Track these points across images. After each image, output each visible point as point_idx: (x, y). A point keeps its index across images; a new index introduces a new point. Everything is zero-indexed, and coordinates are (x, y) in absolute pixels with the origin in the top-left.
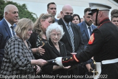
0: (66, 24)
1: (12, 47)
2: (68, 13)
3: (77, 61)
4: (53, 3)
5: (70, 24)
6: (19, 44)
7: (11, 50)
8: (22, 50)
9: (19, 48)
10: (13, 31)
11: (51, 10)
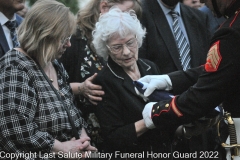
0: (166, 11)
3: (179, 114)
5: (178, 9)
10: (12, 36)
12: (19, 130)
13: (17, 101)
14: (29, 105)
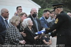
1: (10, 31)
2: (35, 13)
4: (21, 7)
5: (35, 18)
6: (13, 29)
7: (9, 32)
8: (15, 32)
9: (13, 31)
11: (19, 11)
12: (14, 38)
13: (13, 33)
14: (15, 34)
